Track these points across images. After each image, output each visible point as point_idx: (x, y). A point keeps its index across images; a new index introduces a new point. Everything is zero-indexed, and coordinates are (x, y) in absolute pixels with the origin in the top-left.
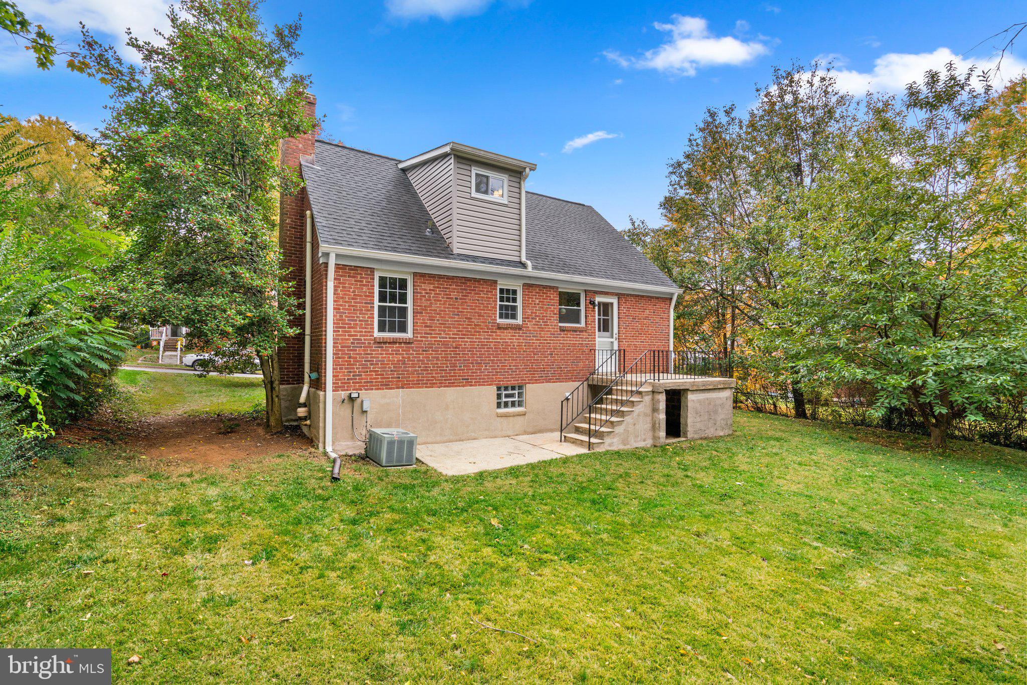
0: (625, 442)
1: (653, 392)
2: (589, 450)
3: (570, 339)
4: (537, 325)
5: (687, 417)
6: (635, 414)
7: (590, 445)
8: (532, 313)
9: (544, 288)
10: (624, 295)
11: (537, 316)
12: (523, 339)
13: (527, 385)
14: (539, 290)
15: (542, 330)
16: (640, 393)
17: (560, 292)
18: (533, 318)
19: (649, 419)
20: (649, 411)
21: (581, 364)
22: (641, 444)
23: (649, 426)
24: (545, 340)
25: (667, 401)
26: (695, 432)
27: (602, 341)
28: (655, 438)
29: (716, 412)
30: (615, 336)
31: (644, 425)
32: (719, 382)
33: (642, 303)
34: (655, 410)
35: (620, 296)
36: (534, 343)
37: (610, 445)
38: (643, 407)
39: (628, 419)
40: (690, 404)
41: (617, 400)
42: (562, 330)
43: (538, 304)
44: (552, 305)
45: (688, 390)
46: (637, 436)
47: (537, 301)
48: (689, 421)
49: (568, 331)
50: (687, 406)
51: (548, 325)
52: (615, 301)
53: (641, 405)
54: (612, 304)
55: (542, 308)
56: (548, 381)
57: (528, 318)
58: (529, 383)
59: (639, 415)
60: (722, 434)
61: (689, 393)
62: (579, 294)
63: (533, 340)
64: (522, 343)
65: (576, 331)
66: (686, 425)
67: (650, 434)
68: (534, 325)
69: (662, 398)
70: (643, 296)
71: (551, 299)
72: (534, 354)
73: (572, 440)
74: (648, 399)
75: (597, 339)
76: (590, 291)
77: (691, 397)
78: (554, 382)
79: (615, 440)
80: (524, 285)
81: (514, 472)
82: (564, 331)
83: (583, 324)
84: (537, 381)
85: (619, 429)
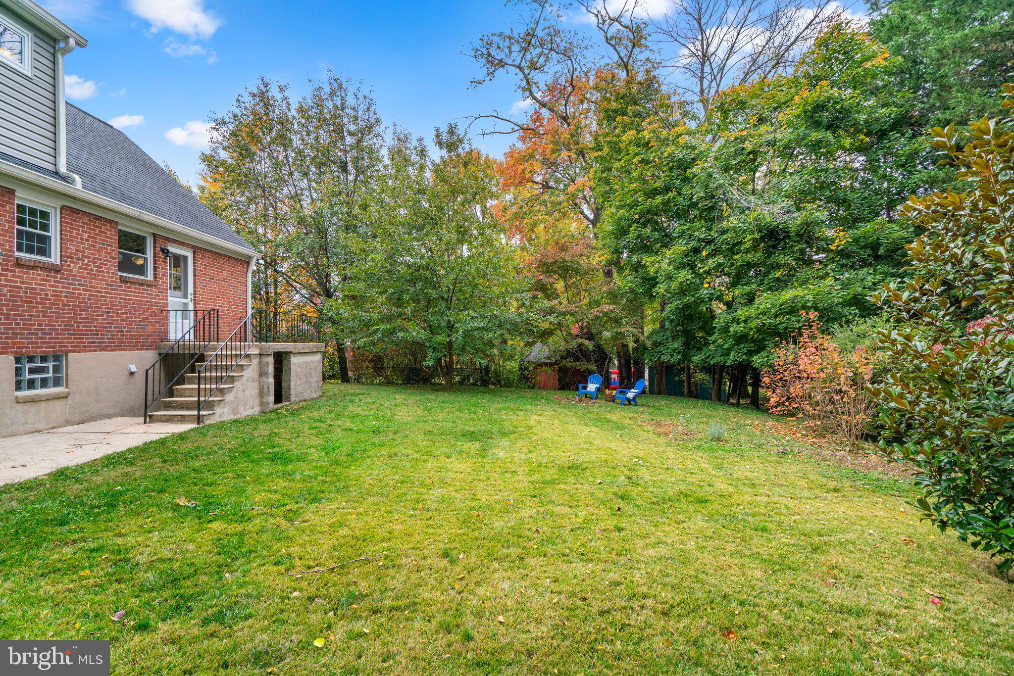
0: (235, 411)
1: (260, 355)
2: (198, 423)
3: (134, 294)
4: (86, 269)
5: (290, 380)
6: (244, 379)
7: (199, 419)
8: (77, 251)
9: (96, 219)
10: (201, 249)
11: (87, 257)
12: (63, 287)
13: (70, 354)
14: (89, 221)
15: (93, 277)
16: (248, 356)
17: (120, 230)
18: (78, 259)
19: (256, 384)
20: (256, 375)
21: (149, 328)
22: (250, 412)
23: (256, 392)
24: (98, 292)
25: (275, 363)
26: (297, 395)
27: (174, 300)
28: (262, 404)
29: (311, 375)
30: (190, 297)
31: (252, 391)
32: (314, 347)
33: (220, 262)
34: (262, 374)
35: (196, 250)
36: (80, 294)
37: (220, 416)
38: (250, 372)
39: (237, 385)
40: (293, 367)
41: (217, 366)
42: (123, 280)
43: (87, 240)
44: (108, 245)
45: (291, 352)
46: (246, 404)
47: (86, 236)
48: (292, 384)
49: (132, 283)
50: (290, 370)
51: (103, 272)
52: (189, 255)
53: (250, 369)
54: (185, 258)
55: (94, 246)
56: (104, 349)
57: (72, 258)
58: (74, 351)
59: (247, 381)
60: (315, 396)
61: (292, 355)
62: (144, 238)
63: (79, 289)
64: (62, 292)
65: (142, 285)
66: (289, 388)
67: (257, 401)
68: (82, 268)
69: (271, 360)
70: (221, 255)
71: (106, 237)
72: (81, 310)
73: (164, 418)
74: (255, 362)
75: (170, 299)
76: (161, 237)
77: (294, 360)
78: (113, 350)
79: (225, 410)
80: (63, 208)
81: (112, 460)
82: (126, 282)
83: (150, 277)
84: (85, 349)
85: (229, 397)
